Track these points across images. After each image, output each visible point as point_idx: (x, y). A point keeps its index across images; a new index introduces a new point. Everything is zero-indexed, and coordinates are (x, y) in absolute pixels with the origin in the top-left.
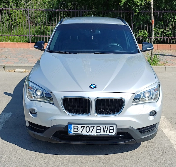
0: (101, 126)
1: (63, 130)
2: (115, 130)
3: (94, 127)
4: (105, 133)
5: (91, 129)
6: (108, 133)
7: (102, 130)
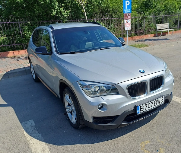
0: (157, 100)
1: (132, 113)
2: (163, 99)
3: (153, 102)
4: (159, 104)
5: (151, 104)
6: (160, 103)
7: (157, 103)
